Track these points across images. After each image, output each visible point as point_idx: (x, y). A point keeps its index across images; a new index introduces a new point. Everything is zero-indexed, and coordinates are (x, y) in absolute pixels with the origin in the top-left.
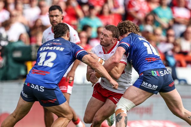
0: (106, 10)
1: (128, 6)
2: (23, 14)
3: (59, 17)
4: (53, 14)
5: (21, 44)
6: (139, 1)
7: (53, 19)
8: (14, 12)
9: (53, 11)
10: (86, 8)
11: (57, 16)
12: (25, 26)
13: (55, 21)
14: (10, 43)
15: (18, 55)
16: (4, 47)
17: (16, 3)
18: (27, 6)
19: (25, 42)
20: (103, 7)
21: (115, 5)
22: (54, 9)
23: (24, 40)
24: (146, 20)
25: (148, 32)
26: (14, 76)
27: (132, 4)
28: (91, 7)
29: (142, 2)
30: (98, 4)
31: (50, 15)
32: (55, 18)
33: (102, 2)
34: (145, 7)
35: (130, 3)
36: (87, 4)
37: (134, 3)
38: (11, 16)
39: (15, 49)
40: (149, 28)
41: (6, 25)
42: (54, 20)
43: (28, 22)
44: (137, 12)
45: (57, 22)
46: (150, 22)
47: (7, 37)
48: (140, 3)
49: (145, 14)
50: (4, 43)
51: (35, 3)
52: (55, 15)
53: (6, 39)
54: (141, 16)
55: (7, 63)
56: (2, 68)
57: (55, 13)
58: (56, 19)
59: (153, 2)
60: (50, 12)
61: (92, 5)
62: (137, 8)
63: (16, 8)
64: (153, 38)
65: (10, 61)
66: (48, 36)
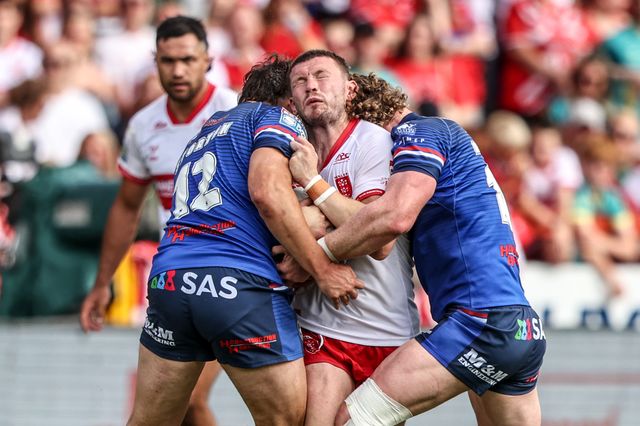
0: (421, 42)
1: (508, 23)
2: (92, 55)
3: (195, 65)
4: (173, 53)
5: (85, 175)
6: (551, 6)
7: (173, 70)
8: (61, 51)
9: (173, 41)
10: (340, 34)
11: (187, 60)
12: (105, 105)
13: (180, 81)
14: (45, 171)
15: (74, 216)
16: (19, 187)
17: (66, 14)
18: (109, 25)
19: (104, 167)
20: (408, 30)
21: (459, 21)
22: (179, 34)
23: (98, 160)
24: (577, 82)
25: (584, 129)
26: (59, 299)
27: (523, 17)
28: (364, 31)
29: (562, 11)
30: (389, 15)
31: (162, 55)
32: (181, 69)
33: (404, 10)
34: (573, 28)
35: (514, 12)
36: (345, 16)
37: (532, 13)
38: (49, 64)
39: (66, 195)
40: (589, 112)
41: (27, 98)
42: (176, 77)
43: (115, 89)
44: (542, 48)
45: (187, 84)
46: (591, 89)
47: (33, 147)
48: (555, 14)
49: (572, 56)
50: (18, 171)
51: (142, 13)
52: (183, 55)
53: (30, 156)
54: (556, 64)
55: (32, 248)
56: (14, 270)
57: (182, 46)
58: (187, 73)
59: (606, 11)
60: (161, 43)
61: (363, 23)
62: (542, 32)
63: (67, 33)
64: (606, 150)
65: (46, 243)
66: (152, 138)
